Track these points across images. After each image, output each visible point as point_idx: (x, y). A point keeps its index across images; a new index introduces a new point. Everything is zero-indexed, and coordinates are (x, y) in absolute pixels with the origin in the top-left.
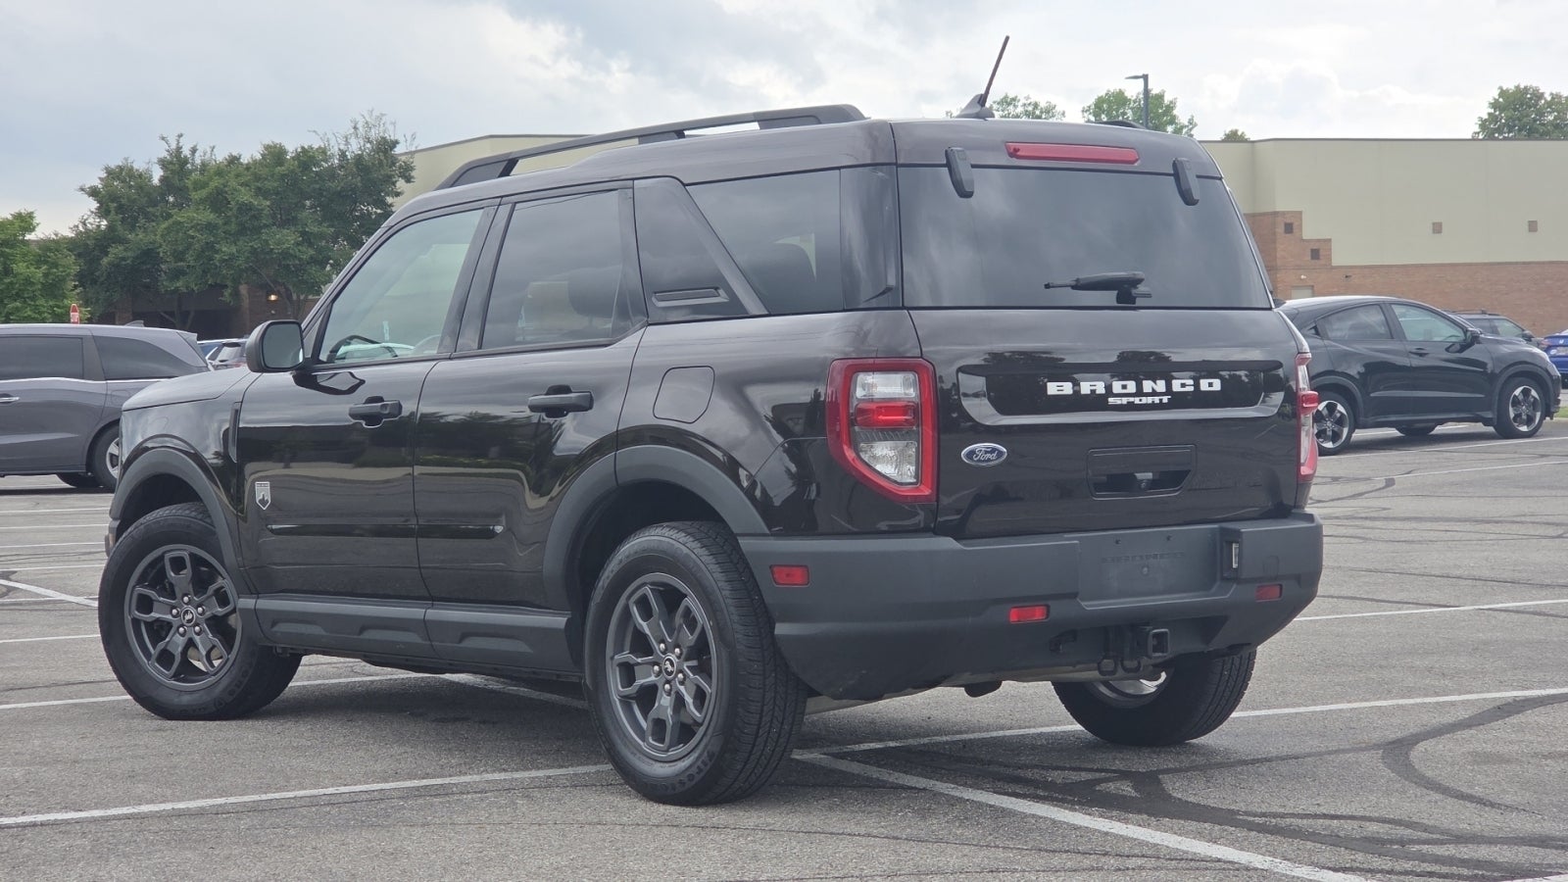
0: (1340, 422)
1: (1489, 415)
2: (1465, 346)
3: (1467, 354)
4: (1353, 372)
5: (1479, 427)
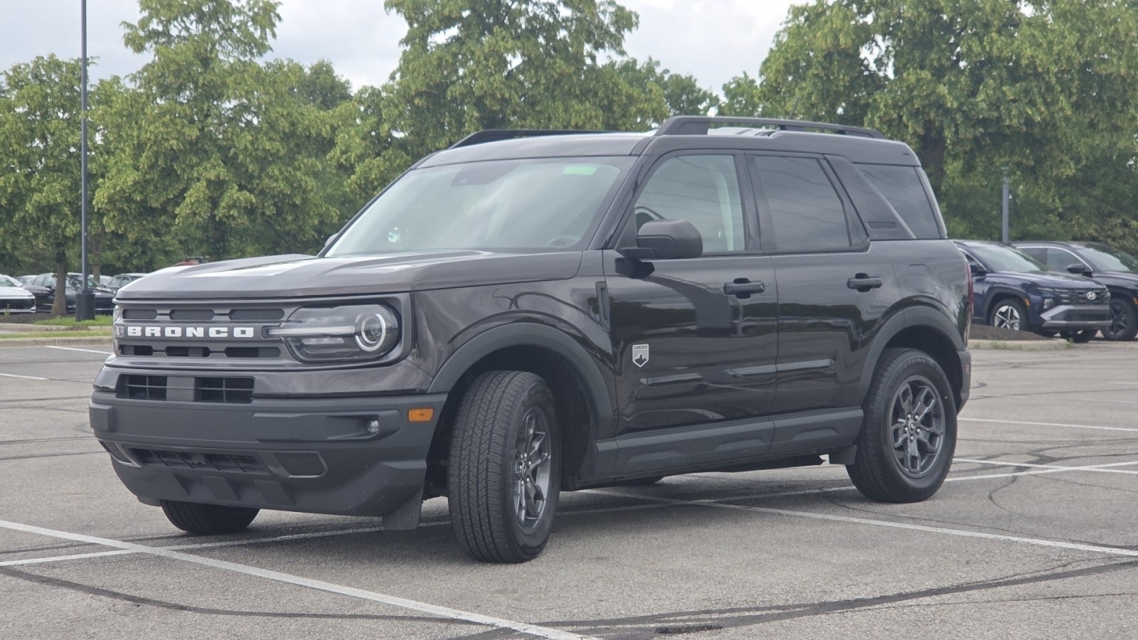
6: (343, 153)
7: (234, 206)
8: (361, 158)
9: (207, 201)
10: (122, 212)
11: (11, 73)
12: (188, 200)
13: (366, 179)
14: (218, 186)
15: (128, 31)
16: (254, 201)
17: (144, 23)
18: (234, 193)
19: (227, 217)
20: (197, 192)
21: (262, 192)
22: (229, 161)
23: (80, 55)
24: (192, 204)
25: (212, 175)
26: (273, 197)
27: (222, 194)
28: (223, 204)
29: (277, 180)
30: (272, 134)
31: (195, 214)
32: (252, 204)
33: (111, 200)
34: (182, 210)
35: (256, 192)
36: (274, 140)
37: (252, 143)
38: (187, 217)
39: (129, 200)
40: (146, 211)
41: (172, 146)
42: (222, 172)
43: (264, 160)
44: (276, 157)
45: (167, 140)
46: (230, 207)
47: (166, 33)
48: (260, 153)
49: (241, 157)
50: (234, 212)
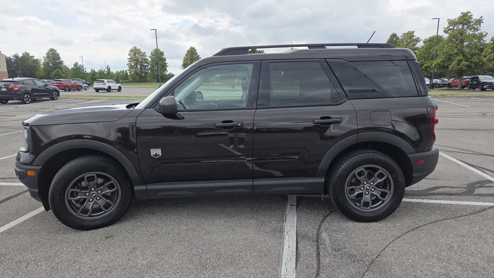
0: (29, 98)
1: (51, 97)
2: (46, 86)
3: (46, 87)
4: (30, 90)
5: (48, 98)
6: (486, 53)
7: (463, 65)
8: (489, 54)
9: (457, 64)
10: (438, 67)
11: (424, 40)
12: (452, 64)
13: (490, 59)
14: (460, 61)
15: (444, 29)
16: (468, 64)
17: (448, 27)
18: (464, 62)
19: (462, 68)
20: (455, 62)
21: (472, 62)
22: (464, 56)
23: (436, 34)
24: (453, 65)
25: (459, 59)
26: (474, 63)
27: (461, 63)
28: (461, 65)
29: (475, 59)
30: (476, 49)
31: (454, 67)
32: (468, 65)
33: (435, 65)
34: (450, 66)
35: (470, 62)
36: (476, 50)
37: (470, 51)
38: (451, 68)
39: (440, 65)
40: (444, 67)
41: (450, 53)
42: (461, 58)
43: (472, 55)
44: (476, 54)
45: (449, 52)
46: (462, 66)
47: (454, 29)
48: (472, 53)
49: (467, 54)
50: (463, 67)
